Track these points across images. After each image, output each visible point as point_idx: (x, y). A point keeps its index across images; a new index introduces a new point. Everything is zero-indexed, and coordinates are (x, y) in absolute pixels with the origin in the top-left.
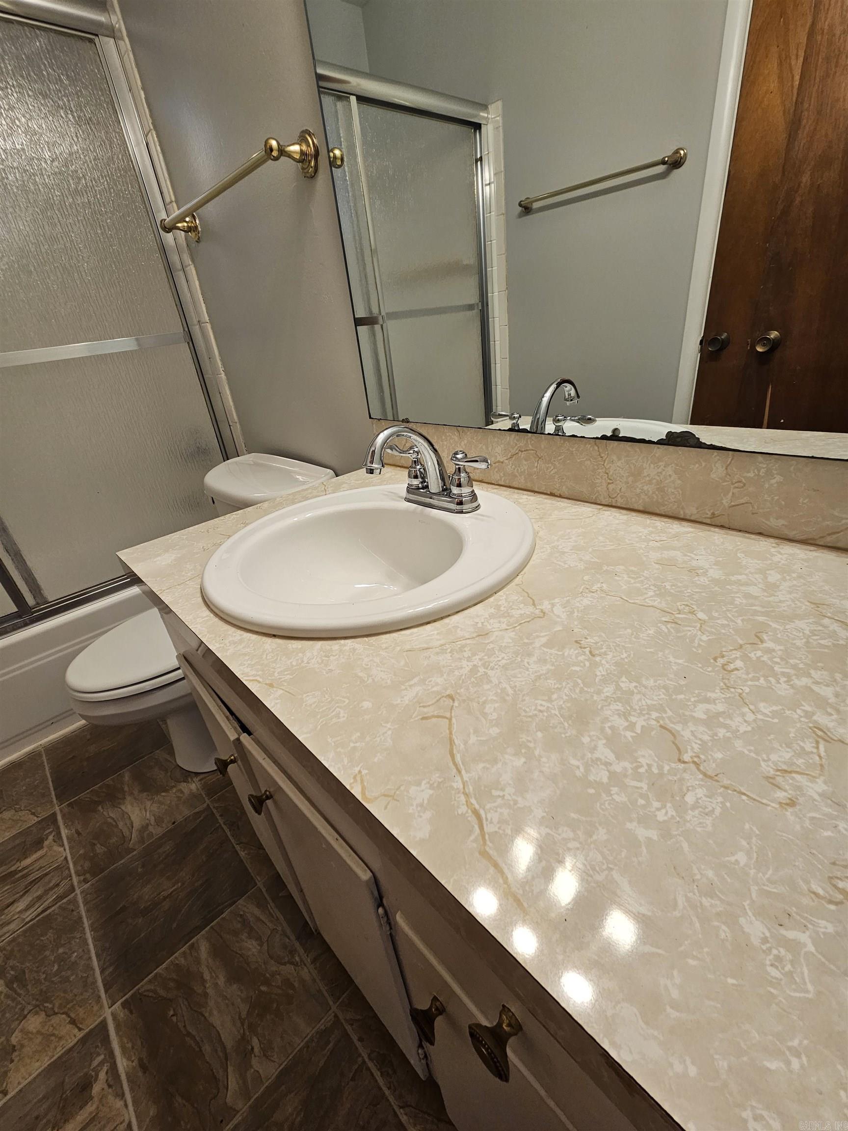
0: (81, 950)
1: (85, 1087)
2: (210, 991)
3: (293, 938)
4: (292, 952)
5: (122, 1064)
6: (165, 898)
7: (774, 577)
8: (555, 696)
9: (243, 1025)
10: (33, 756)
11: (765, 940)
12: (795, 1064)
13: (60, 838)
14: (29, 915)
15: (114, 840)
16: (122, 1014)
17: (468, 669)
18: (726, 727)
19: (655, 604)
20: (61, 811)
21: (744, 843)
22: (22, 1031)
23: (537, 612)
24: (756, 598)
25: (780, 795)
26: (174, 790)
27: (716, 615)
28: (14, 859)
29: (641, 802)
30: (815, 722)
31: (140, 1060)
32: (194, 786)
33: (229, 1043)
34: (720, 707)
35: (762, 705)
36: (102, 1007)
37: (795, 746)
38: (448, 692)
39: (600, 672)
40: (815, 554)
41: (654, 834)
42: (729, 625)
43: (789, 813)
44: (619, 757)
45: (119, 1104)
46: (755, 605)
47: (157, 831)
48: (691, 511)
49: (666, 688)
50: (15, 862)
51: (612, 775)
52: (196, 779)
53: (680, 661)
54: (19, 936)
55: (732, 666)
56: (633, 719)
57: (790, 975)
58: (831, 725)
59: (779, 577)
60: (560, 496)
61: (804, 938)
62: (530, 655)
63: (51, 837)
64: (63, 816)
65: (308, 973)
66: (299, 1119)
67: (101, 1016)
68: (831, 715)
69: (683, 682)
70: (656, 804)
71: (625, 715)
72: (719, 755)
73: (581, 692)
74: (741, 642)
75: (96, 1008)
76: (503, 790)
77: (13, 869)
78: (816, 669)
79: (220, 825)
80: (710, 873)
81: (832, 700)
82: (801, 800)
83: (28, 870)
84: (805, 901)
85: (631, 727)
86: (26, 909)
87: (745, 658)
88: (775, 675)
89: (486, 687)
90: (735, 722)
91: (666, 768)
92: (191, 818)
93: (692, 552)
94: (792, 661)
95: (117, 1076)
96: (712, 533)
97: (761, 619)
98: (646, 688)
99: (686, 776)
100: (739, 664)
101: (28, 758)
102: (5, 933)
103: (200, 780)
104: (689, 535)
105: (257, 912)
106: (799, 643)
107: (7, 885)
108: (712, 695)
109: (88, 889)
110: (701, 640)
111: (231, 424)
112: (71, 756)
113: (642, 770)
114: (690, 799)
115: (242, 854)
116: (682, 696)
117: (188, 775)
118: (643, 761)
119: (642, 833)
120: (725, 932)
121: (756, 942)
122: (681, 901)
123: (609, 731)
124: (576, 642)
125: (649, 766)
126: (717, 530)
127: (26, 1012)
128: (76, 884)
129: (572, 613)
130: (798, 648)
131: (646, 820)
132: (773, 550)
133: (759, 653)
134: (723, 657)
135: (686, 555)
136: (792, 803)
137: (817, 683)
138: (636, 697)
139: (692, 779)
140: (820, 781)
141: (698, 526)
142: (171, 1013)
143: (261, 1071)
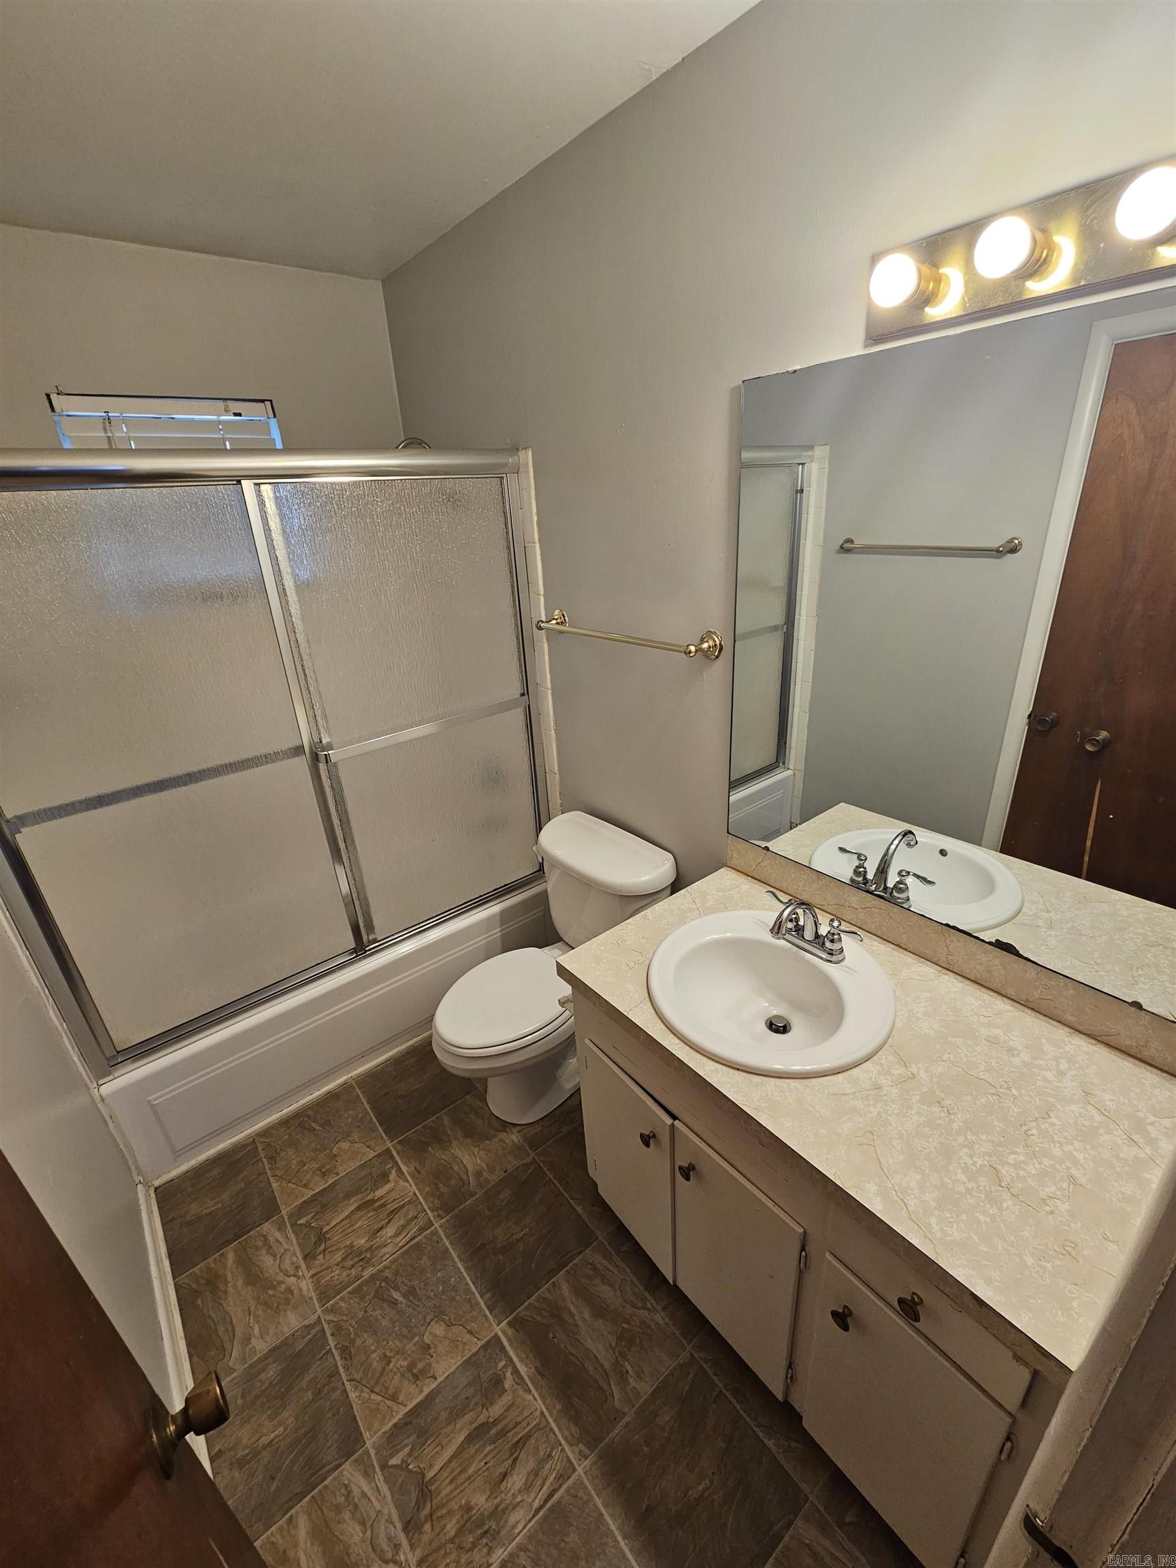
0: (457, 1277)
1: (498, 1381)
2: (580, 1322)
3: (641, 1288)
4: (644, 1300)
5: (523, 1370)
6: (518, 1241)
7: (1064, 1065)
8: (930, 1139)
9: (614, 1353)
10: (346, 1088)
11: (1033, 1264)
12: (1040, 1301)
13: (402, 1173)
14: (401, 1240)
15: (453, 1182)
16: (510, 1332)
17: (875, 1113)
18: (1025, 1170)
19: (986, 1078)
20: (394, 1147)
21: (1028, 1228)
22: (431, 1334)
23: (909, 1073)
24: (1050, 1082)
25: (1047, 1208)
26: (496, 1139)
27: (1023, 1092)
28: (367, 1189)
29: (981, 1204)
30: (1070, 1173)
31: (536, 1368)
32: (514, 1137)
33: (607, 1365)
34: (1022, 1158)
35: (1044, 1160)
36: (491, 1324)
37: (1058, 1185)
38: (869, 1129)
39: (955, 1126)
40: (1094, 1048)
41: (988, 1219)
42: (1030, 1102)
43: (1050, 1217)
44: (970, 1180)
45: (530, 1397)
46: (1048, 1088)
47: (493, 1178)
48: (1011, 991)
49: (992, 1141)
50: (369, 1191)
51: (967, 1189)
52: (515, 1130)
53: (1001, 1125)
54: (398, 1258)
55: (1030, 1133)
56: (975, 1159)
57: (1042, 1277)
58: (1078, 1176)
59: (1067, 1066)
60: (906, 949)
61: (1049, 1265)
62: (911, 1108)
63: (393, 1172)
64: (398, 1153)
65: (660, 1318)
66: (676, 1425)
67: (491, 1332)
68: (1079, 1169)
69: (1002, 1139)
70: (988, 1206)
71: (971, 1156)
72: (1020, 1185)
73: (945, 1138)
74: (1037, 1116)
75: (486, 1325)
76: (913, 1190)
77: (370, 1197)
78: (1077, 1141)
79: (550, 1179)
80: (1012, 1238)
81: (1082, 1161)
82: (1057, 1212)
83: (384, 1200)
84: (1051, 1253)
85: (975, 1164)
86: (397, 1235)
87: (1038, 1127)
88: (1053, 1142)
89: (890, 1128)
90: (1030, 1168)
91: (993, 1188)
92: (521, 1168)
93: (1010, 1033)
94: (1065, 1134)
95: (521, 1377)
96: (1026, 1015)
97: (1051, 1100)
98: (981, 1140)
99: (1003, 1193)
100: (1034, 1131)
101: (343, 1089)
102: (385, 1254)
103: (519, 1132)
104: (1008, 1014)
105: (605, 1263)
106: (1071, 1121)
107: (369, 1212)
108: (1019, 1150)
109: (444, 1223)
110: (1013, 1111)
111: (547, 771)
112: (383, 1093)
113: (981, 1188)
114: (1005, 1205)
115: (579, 1209)
116: (1001, 1149)
117: (505, 1126)
118: (982, 1184)
119: (982, 1218)
120: (1017, 1260)
121: (1030, 1265)
122: (1000, 1248)
123: (963, 1165)
124: (938, 1102)
125: (985, 1186)
126: (1029, 1011)
127: (428, 1320)
128: (432, 1218)
129: (932, 1077)
130: (1070, 1125)
131: (984, 1213)
132: (1067, 1039)
133: (1047, 1126)
134: (1025, 1125)
135: (1006, 1035)
136: (1052, 1213)
137: (1076, 1150)
138: (976, 1146)
139: (1006, 1196)
140: (1067, 1204)
141: (1016, 1004)
142: (551, 1336)
143: (637, 1387)
